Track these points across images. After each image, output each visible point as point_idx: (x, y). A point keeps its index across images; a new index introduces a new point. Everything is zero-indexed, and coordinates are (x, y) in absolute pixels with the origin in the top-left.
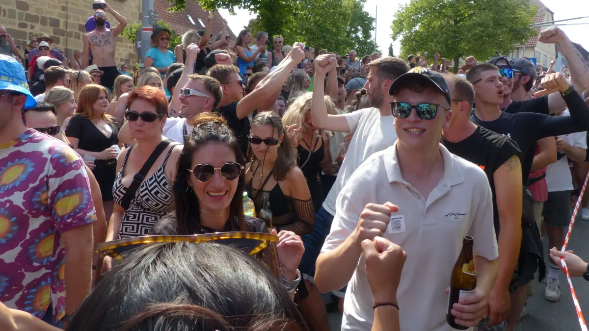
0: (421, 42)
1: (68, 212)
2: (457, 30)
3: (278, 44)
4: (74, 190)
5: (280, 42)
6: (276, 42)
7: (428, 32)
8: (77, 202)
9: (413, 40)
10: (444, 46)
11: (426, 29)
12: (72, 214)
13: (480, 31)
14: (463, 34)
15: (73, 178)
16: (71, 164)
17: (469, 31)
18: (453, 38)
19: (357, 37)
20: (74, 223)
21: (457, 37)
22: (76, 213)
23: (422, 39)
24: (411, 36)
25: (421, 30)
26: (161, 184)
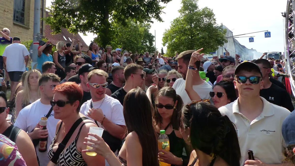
0: (177, 47)
2: (192, 40)
7: (180, 42)
9: (173, 46)
11: (178, 41)
13: (203, 41)
14: (195, 42)
17: (198, 41)
18: (191, 44)
19: (147, 45)
21: (192, 44)
23: (177, 45)
24: (172, 44)
25: (176, 41)
26: (73, 154)
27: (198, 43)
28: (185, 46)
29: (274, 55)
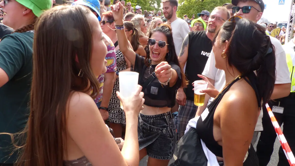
0: (186, 10)
1: (108, 65)
2: (203, 4)
3: (130, 6)
4: (111, 58)
5: (130, 5)
6: (129, 5)
7: (190, 5)
8: (112, 62)
9: (182, 9)
10: (197, 12)
11: (189, 4)
12: (109, 67)
13: (214, 5)
14: (206, 6)
15: (111, 53)
16: (112, 47)
17: (209, 5)
18: (201, 8)
19: (154, 6)
20: (110, 70)
21: (203, 8)
22: (111, 67)
23: (186, 8)
24: (181, 7)
25: (186, 4)
26: (120, 56)
27: (209, 7)
28: (194, 10)
29: (284, 24)
